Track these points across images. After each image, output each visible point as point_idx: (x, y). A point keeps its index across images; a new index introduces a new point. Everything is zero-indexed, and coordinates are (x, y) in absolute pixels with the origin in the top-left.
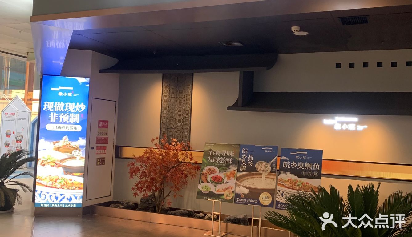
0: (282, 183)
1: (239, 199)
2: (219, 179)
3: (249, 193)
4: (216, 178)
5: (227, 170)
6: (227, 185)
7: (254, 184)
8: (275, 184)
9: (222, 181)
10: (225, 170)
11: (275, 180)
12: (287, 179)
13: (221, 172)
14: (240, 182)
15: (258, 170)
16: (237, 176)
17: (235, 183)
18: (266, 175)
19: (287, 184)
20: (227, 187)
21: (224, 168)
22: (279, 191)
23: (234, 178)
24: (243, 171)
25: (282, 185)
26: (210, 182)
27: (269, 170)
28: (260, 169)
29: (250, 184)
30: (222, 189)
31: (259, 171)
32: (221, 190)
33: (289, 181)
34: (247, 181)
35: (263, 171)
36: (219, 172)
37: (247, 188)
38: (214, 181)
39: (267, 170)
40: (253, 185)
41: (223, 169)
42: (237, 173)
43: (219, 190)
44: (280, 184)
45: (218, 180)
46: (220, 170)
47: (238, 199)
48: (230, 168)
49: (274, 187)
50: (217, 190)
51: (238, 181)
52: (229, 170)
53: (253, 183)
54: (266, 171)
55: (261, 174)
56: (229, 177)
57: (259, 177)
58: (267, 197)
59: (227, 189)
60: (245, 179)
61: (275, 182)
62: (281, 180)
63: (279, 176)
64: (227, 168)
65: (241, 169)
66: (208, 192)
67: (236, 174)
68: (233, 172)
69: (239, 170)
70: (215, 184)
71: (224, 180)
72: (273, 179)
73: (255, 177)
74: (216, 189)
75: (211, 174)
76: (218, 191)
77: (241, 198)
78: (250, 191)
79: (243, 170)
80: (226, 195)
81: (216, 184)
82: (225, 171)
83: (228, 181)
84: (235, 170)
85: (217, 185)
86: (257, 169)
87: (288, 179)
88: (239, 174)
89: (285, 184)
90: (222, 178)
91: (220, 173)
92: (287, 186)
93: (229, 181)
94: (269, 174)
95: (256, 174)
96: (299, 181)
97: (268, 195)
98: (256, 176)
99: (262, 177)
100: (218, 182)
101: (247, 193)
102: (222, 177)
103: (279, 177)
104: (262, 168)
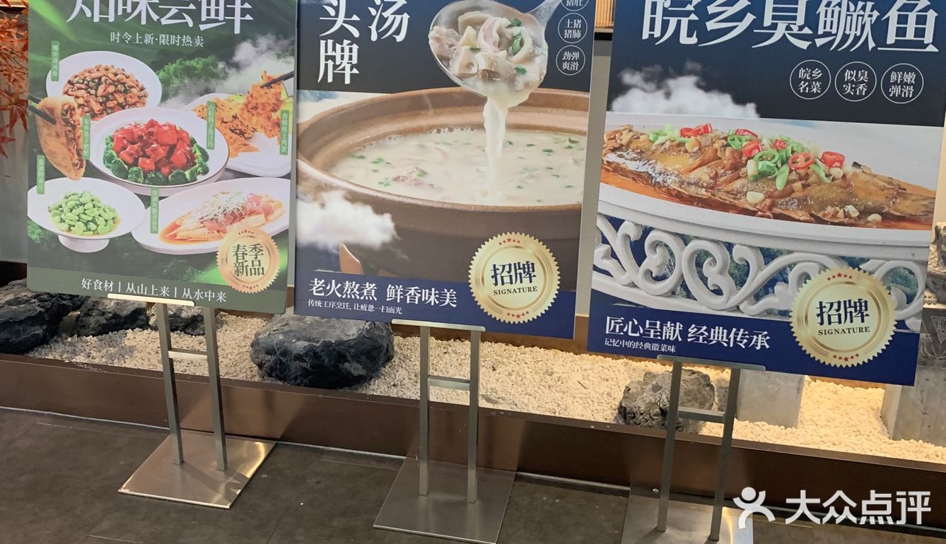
0: (632, 166)
1: (328, 282)
2: (172, 149)
3: (394, 243)
4: (147, 144)
5: (215, 76)
6: (236, 194)
7: (427, 180)
8: (577, 175)
9: (191, 161)
10: (204, 81)
11: (584, 141)
12: (676, 134)
13: (176, 94)
14: (328, 167)
15: (453, 71)
16: (297, 126)
17: (288, 176)
18: (512, 110)
19: (672, 169)
20: (233, 204)
21: (197, 63)
22: (616, 223)
23: (275, 139)
24: (339, 84)
25: (637, 176)
26: (109, 172)
27: (537, 70)
28: (470, 65)
29: (397, 179)
30: (202, 221)
31: (461, 77)
32: (190, 226)
33: (690, 143)
34: (372, 154)
35: (490, 75)
36: (165, 97)
37: (380, 206)
38: (135, 164)
39: (523, 71)
40: (417, 184)
41: (189, 72)
42: (297, 100)
43: (175, 226)
44: (618, 169)
45: (162, 152)
46: (165, 83)
47: (318, 284)
48: (237, 66)
49: (573, 197)
50: (163, 225)
51: (310, 158)
52: (235, 80)
53: (423, 173)
54: (511, 81)
55: (477, 102)
56: (240, 134)
57: (462, 127)
58: (528, 269)
59: (235, 217)
60: (363, 145)
61: (583, 155)
62: (625, 138)
63: (609, 108)
64: (221, 65)
65: (326, 70)
66: (105, 244)
67: (288, 106)
68: (268, 96)
69: (307, 78)
70: (147, 190)
71: (205, 157)
72: (564, 138)
73: (429, 129)
74: (154, 220)
75: (106, 110)
76: (172, 232)
77: (342, 279)
78: (397, 228)
79: (339, 77)
80: (232, 259)
81: (154, 182)
82: (202, 84)
83: (235, 164)
84: (276, 75)
85: (163, 190)
86: (446, 59)
87: (685, 132)
88: (314, 108)
89: (659, 167)
90: (193, 142)
91: (171, 102)
92: (672, 182)
93: (241, 162)
94: (533, 102)
95: (436, 106)
96: (765, 141)
97: (530, 249)
98: (442, 120)
99: (480, 126)
100: (165, 170)
101: (384, 244)
102: (192, 135)
103: (615, 119)
104: (478, 56)
